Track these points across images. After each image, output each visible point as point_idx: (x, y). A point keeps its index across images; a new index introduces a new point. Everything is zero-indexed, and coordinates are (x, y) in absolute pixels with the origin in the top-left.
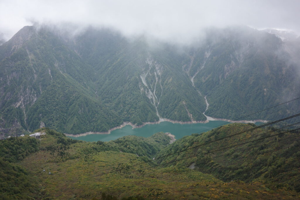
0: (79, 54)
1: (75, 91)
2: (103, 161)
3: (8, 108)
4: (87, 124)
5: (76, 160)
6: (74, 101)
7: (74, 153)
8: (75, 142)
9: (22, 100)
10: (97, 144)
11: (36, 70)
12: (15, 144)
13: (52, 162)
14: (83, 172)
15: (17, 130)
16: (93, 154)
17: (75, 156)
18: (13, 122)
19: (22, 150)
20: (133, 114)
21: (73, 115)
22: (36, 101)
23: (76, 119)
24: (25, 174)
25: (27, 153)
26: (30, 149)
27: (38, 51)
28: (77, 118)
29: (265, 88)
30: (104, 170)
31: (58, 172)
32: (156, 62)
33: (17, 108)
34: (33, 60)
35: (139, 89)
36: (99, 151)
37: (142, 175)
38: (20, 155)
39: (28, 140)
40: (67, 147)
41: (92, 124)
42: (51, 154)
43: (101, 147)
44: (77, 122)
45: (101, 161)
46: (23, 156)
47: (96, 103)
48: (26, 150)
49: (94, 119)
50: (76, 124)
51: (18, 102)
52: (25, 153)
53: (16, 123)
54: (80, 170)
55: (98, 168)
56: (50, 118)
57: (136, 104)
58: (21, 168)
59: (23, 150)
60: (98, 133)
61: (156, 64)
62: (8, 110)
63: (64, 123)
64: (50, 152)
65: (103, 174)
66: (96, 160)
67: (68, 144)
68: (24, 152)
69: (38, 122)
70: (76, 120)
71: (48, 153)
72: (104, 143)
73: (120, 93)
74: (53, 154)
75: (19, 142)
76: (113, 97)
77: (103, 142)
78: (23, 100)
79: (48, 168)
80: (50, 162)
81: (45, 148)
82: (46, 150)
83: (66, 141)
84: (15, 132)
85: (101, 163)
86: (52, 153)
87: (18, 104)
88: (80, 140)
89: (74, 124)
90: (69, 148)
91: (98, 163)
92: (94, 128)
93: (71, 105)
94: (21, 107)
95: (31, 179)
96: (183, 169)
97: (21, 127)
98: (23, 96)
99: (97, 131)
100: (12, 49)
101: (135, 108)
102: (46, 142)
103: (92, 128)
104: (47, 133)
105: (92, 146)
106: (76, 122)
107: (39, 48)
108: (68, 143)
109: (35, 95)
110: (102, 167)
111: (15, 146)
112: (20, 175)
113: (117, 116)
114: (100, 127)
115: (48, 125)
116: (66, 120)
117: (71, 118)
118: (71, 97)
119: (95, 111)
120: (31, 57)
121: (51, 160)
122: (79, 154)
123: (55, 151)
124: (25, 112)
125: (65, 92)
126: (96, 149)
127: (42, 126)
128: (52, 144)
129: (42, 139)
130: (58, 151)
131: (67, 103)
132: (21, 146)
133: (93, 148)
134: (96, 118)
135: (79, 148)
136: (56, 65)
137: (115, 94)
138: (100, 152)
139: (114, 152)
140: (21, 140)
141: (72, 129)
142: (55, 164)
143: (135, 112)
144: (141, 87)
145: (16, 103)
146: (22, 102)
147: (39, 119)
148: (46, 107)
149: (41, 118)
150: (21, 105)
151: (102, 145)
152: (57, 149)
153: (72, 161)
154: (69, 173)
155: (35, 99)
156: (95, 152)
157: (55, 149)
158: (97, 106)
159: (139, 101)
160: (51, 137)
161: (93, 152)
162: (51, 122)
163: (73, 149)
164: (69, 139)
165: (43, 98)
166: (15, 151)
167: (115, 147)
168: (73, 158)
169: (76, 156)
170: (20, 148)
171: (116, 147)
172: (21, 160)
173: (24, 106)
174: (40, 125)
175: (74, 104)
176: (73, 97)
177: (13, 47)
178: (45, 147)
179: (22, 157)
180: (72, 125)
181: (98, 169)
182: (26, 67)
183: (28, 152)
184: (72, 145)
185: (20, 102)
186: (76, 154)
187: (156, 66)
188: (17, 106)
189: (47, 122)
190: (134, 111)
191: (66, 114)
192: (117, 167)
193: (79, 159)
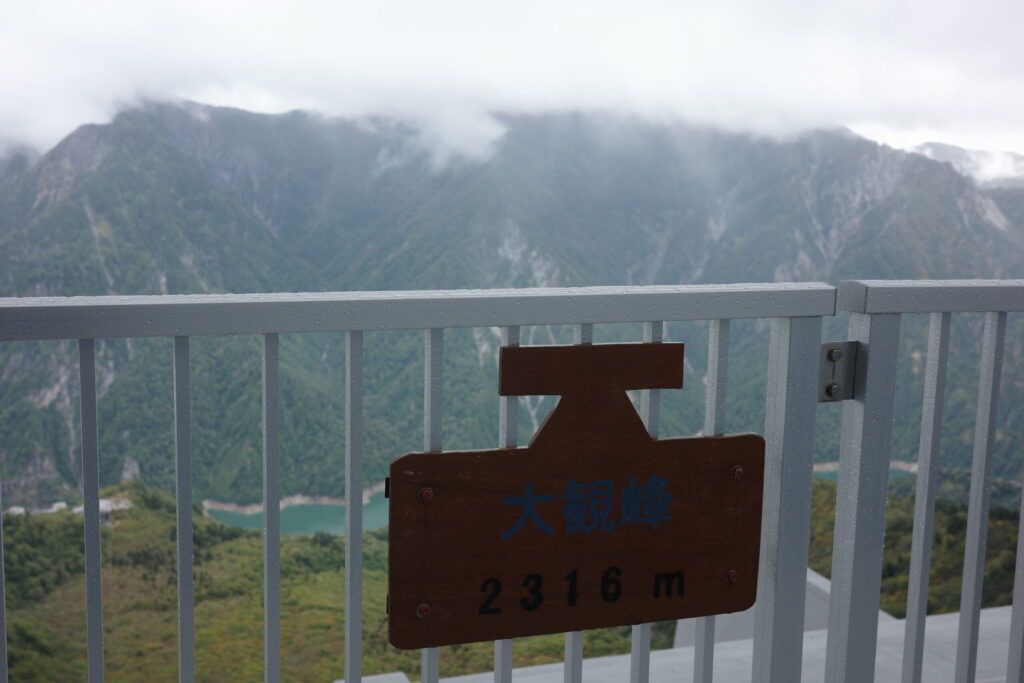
0: (269, 223)
1: (251, 353)
2: (330, 609)
3: (12, 408)
4: (289, 468)
5: (233, 602)
6: (243, 385)
7: (227, 576)
8: (233, 535)
9: (64, 379)
10: (314, 541)
11: (114, 277)
12: (19, 541)
13: (146, 608)
14: (250, 647)
15: (42, 484)
16: (296, 581)
17: (231, 589)
18: (29, 457)
19: (42, 564)
20: (451, 433)
21: (237, 436)
22: (111, 386)
23: (251, 449)
24: (44, 651)
25: (59, 573)
26: (70, 560)
27: (124, 211)
28: (252, 445)
29: (913, 349)
30: (327, 642)
31: (161, 648)
32: (534, 254)
33: (44, 409)
34: (105, 242)
35: (475, 347)
36: (317, 566)
37: (460, 662)
38: (34, 580)
39: (65, 527)
40: (203, 552)
41: (305, 468)
42: (145, 577)
43: (326, 554)
44: (252, 462)
45: (321, 608)
46: (43, 584)
47: (320, 395)
48: (55, 563)
49: (313, 452)
50: (249, 468)
51: (50, 386)
52: (53, 575)
53: (38, 461)
54: (243, 638)
55: (309, 632)
56: (157, 445)
57: (463, 400)
58: (32, 632)
59: (47, 561)
60: (325, 501)
61: (535, 259)
62: (14, 415)
63: (209, 464)
64: (141, 570)
65: (323, 653)
66: (303, 602)
67: (209, 543)
68: (48, 569)
69: (115, 461)
70: (250, 455)
71: (133, 576)
72: (336, 541)
73: (406, 362)
74: (153, 579)
75: (32, 535)
76: (382, 376)
77: (336, 537)
78: (68, 382)
79: (132, 628)
80: (137, 607)
81: (126, 558)
82: (127, 564)
83: (201, 533)
84: (33, 492)
85: (320, 613)
86: (150, 576)
87: (50, 396)
88: (251, 529)
89: (243, 469)
90: (209, 557)
91: (307, 613)
92: (312, 483)
93: (232, 399)
94: (60, 406)
95: (63, 671)
96: (608, 641)
97: (55, 475)
98: (68, 367)
99: (322, 494)
100: (36, 204)
101: (460, 414)
102: (130, 536)
103: (306, 482)
104: (135, 502)
105: (295, 550)
106: (249, 461)
107: (128, 201)
108: (207, 539)
109: (111, 364)
110: (321, 631)
111: (20, 547)
112: (23, 657)
113: (393, 443)
114: (332, 480)
115: (151, 469)
116: (214, 452)
117: (232, 445)
118: (235, 374)
119: (319, 423)
120: (100, 230)
121: (143, 599)
122: (246, 580)
123: (161, 568)
124: (70, 424)
125: (215, 354)
126: (307, 562)
127: (130, 472)
128: (153, 541)
129: (118, 523)
130: (169, 567)
131: (221, 392)
132: (38, 550)
133: (298, 558)
134: (320, 446)
135: (245, 559)
136: (187, 260)
137: (391, 363)
138: (322, 573)
139: (372, 574)
140: (41, 527)
141: (234, 485)
142: (154, 614)
143: (459, 426)
144: (480, 340)
145: (43, 392)
146: (62, 388)
147: (122, 450)
148: (145, 406)
149: (129, 444)
150: (59, 398)
151: (331, 545)
152: (168, 559)
153: (216, 605)
154: (202, 651)
155: (110, 379)
156: (302, 573)
157: (162, 562)
158: (323, 405)
159: (472, 390)
160: (149, 516)
161: (297, 573)
162: (161, 459)
163: (225, 562)
164: (215, 525)
165: (137, 373)
166: (17, 567)
167: (376, 553)
168: (222, 596)
169: (235, 585)
170: (36, 555)
171: (380, 557)
172: (37, 599)
173: (72, 401)
174: (122, 469)
175: (244, 397)
176: (243, 371)
177: (40, 197)
178: (125, 553)
179: (40, 589)
180: (235, 471)
181: (308, 637)
182: (82, 268)
183: (62, 568)
184: (221, 548)
185: (57, 388)
186: (233, 580)
187: (535, 266)
188: (46, 403)
189: (147, 460)
190: (455, 425)
191: (213, 433)
192: (376, 628)
193: (241, 598)
